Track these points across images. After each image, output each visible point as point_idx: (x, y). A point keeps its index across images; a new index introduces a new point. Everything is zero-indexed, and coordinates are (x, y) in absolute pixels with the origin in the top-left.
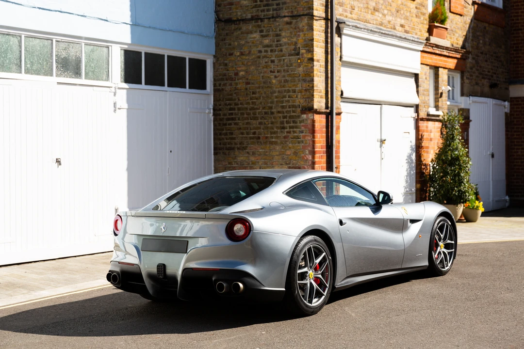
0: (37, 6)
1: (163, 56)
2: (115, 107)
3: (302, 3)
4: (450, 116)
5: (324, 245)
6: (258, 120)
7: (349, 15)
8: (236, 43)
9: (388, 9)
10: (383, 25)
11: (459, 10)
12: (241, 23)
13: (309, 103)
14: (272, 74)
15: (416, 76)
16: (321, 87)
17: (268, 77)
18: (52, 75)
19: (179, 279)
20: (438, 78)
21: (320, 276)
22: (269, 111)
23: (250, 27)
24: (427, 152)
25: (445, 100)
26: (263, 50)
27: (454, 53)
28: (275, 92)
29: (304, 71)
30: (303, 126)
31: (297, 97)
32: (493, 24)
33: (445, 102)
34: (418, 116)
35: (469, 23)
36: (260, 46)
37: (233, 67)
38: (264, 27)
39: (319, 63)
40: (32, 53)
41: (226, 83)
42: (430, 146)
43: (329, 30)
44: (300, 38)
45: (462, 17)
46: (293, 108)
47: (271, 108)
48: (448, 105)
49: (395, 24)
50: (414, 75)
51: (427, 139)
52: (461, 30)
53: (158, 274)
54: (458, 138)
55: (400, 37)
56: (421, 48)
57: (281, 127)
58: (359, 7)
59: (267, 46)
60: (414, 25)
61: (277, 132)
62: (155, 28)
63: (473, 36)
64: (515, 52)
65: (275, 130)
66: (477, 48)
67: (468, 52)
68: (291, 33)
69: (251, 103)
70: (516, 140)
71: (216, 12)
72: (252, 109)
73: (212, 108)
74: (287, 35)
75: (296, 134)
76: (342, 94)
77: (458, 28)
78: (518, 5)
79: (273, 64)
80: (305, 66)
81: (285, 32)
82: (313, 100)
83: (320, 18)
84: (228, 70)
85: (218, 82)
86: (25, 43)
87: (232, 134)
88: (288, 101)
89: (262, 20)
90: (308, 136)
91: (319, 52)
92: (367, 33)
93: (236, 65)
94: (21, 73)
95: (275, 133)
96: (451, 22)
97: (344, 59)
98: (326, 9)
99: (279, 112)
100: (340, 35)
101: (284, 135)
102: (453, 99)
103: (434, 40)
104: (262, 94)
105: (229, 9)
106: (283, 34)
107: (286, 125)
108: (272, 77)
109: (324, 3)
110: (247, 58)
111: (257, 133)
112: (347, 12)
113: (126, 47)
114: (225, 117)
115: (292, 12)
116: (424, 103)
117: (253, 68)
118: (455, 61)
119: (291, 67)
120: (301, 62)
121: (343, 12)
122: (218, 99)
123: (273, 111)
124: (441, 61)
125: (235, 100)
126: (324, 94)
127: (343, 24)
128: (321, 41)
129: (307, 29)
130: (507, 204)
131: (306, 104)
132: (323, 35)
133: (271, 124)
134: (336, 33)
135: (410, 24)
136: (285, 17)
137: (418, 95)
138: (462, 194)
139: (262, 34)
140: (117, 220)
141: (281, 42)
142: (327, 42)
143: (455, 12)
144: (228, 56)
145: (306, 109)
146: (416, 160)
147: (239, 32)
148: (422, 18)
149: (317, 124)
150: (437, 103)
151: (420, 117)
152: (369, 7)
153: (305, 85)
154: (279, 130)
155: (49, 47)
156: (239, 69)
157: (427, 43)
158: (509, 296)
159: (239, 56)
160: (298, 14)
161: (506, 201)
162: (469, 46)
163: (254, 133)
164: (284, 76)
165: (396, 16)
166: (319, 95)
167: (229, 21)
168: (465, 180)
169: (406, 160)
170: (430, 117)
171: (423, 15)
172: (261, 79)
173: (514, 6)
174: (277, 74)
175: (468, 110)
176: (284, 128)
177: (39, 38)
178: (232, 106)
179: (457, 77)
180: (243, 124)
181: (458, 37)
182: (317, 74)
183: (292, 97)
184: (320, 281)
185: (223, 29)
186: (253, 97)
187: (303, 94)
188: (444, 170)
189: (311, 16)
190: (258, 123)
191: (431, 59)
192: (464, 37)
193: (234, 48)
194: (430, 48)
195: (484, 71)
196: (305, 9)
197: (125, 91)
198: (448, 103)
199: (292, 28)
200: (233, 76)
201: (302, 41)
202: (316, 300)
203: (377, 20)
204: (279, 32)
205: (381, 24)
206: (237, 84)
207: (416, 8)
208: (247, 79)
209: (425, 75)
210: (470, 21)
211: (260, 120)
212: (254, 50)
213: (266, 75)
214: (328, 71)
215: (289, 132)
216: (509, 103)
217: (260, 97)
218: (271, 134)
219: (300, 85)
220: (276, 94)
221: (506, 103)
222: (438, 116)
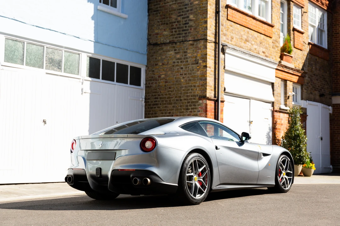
0: (35, 25)
1: (114, 63)
2: (82, 91)
3: (200, 32)
4: (294, 109)
5: (204, 160)
6: (172, 104)
7: (230, 42)
8: (160, 58)
9: (255, 41)
10: (252, 51)
11: (300, 47)
12: (163, 45)
13: (204, 93)
14: (181, 76)
15: (273, 84)
16: (211, 84)
17: (179, 78)
18: (43, 68)
19: (109, 176)
20: (287, 87)
21: (202, 180)
22: (179, 99)
23: (169, 48)
24: (280, 132)
25: (291, 101)
26: (176, 61)
27: (296, 72)
28: (183, 87)
29: (201, 74)
30: (199, 108)
31: (196, 90)
32: (322, 58)
33: (291, 103)
34: (274, 109)
35: (306, 56)
36: (174, 59)
37: (157, 72)
38: (177, 47)
39: (210, 69)
40: (31, 53)
41: (153, 83)
42: (281, 129)
43: (217, 50)
44: (199, 53)
45: (302, 51)
46: (193, 97)
47: (180, 97)
48: (293, 105)
49: (259, 50)
50: (271, 84)
51: (279, 124)
52: (301, 59)
53: (96, 174)
54: (299, 123)
55: (262, 59)
56: (276, 67)
57: (186, 108)
58: (236, 38)
59: (179, 59)
60: (271, 53)
61: (184, 111)
62: (109, 45)
63: (309, 64)
64: (335, 76)
65: (183, 110)
66: (311, 71)
67: (305, 73)
68: (193, 50)
69: (168, 94)
70: (336, 131)
71: (148, 39)
72: (169, 98)
73: (144, 97)
74: (191, 52)
75: (195, 113)
76: (225, 90)
77: (299, 58)
78: (337, 48)
79: (182, 70)
80: (202, 70)
81: (190, 50)
82: (206, 91)
83: (211, 42)
84: (154, 74)
85: (149, 82)
86: (26, 47)
87: (156, 113)
88: (191, 92)
89: (176, 43)
90: (203, 114)
91: (210, 62)
92: (241, 54)
93: (159, 71)
94: (23, 65)
95: (182, 112)
96: (295, 53)
97: (226, 68)
98: (215, 37)
99: (185, 99)
100: (224, 53)
101: (188, 114)
102: (296, 101)
103: (283, 63)
104: (175, 88)
105: (156, 37)
106: (189, 51)
107: (189, 107)
108: (181, 78)
109: (214, 33)
110: (166, 66)
111: (171, 113)
112: (229, 40)
113: (90, 55)
114: (152, 103)
115: (194, 38)
116: (277, 101)
117: (170, 72)
118: (298, 77)
119: (193, 72)
120: (199, 68)
121: (226, 39)
122: (148, 92)
123: (181, 99)
124: (289, 76)
125: (158, 92)
126: (213, 89)
127: (226, 46)
128: (212, 56)
129: (203, 48)
130: (331, 171)
131: (202, 94)
132: (213, 52)
133: (180, 107)
134: (222, 52)
135: (269, 52)
136: (190, 41)
137: (274, 96)
138: (301, 158)
139: (176, 51)
140: (73, 143)
141: (187, 56)
142: (215, 57)
143: (297, 48)
144: (155, 66)
145: (202, 97)
146: (272, 137)
147: (162, 51)
148: (276, 49)
149: (208, 107)
150: (286, 102)
151: (275, 110)
152: (243, 38)
153: (202, 82)
154: (185, 111)
155: (42, 50)
156: (161, 73)
157: (279, 64)
158: (326, 200)
159: (161, 65)
160: (198, 39)
161: (330, 168)
162: (306, 70)
163: (170, 113)
164: (189, 77)
165: (260, 46)
166: (210, 89)
167: (156, 44)
168: (303, 149)
169: (266, 136)
170: (281, 110)
171: (277, 47)
172: (174, 79)
173: (334, 48)
174: (184, 76)
175: (306, 109)
176: (188, 109)
177: (35, 45)
178: (156, 97)
179: (299, 88)
180: (163, 107)
181: (299, 63)
182: (209, 75)
183: (193, 90)
184: (202, 184)
185: (152, 50)
186: (169, 90)
187: (200, 88)
188: (290, 143)
189: (206, 40)
190: (172, 107)
191: (282, 74)
192: (303, 64)
193: (158, 61)
194: (281, 68)
195: (316, 86)
196: (202, 36)
197: (89, 82)
198: (293, 103)
199: (194, 47)
200: (158, 78)
201: (200, 55)
202: (199, 195)
203: (247, 47)
204: (186, 50)
205: (250, 50)
206: (159, 83)
207: (273, 42)
208: (166, 80)
209: (278, 84)
210: (306, 54)
211: (173, 105)
212: (171, 62)
213: (178, 77)
214: (216, 74)
215: (191, 112)
216: (332, 108)
217: (174, 90)
218: (180, 113)
219: (198, 82)
220: (183, 88)
221: (330, 107)
222: (287, 110)
